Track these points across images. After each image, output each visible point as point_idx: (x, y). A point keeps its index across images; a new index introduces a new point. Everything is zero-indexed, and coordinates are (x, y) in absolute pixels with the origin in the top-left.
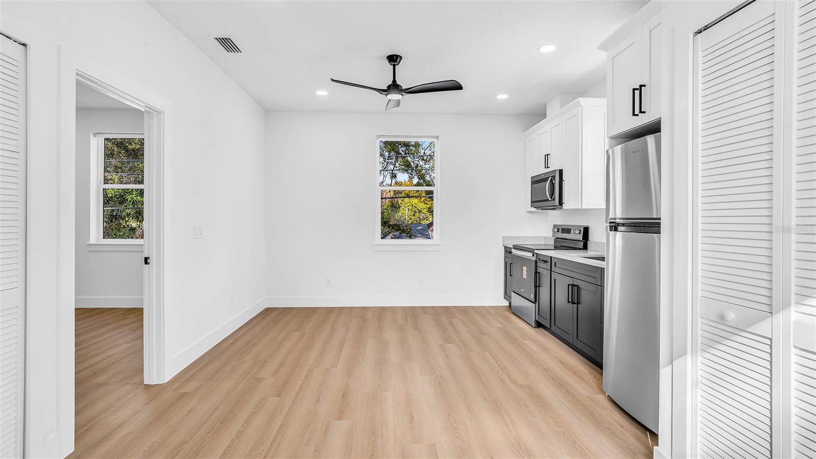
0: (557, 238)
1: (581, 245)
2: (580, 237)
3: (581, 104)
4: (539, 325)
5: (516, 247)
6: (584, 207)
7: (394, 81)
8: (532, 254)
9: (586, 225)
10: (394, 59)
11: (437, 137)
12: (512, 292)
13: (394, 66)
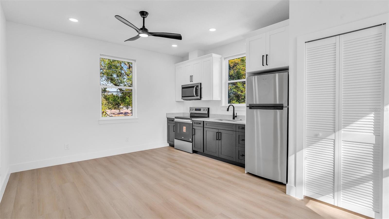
0: (191, 113)
1: (207, 116)
2: (206, 112)
3: (213, 56)
4: (194, 152)
5: (176, 118)
6: (213, 100)
7: (144, 26)
8: (190, 120)
9: (208, 107)
10: (143, 14)
11: (135, 61)
12: (175, 139)
13: (144, 18)
